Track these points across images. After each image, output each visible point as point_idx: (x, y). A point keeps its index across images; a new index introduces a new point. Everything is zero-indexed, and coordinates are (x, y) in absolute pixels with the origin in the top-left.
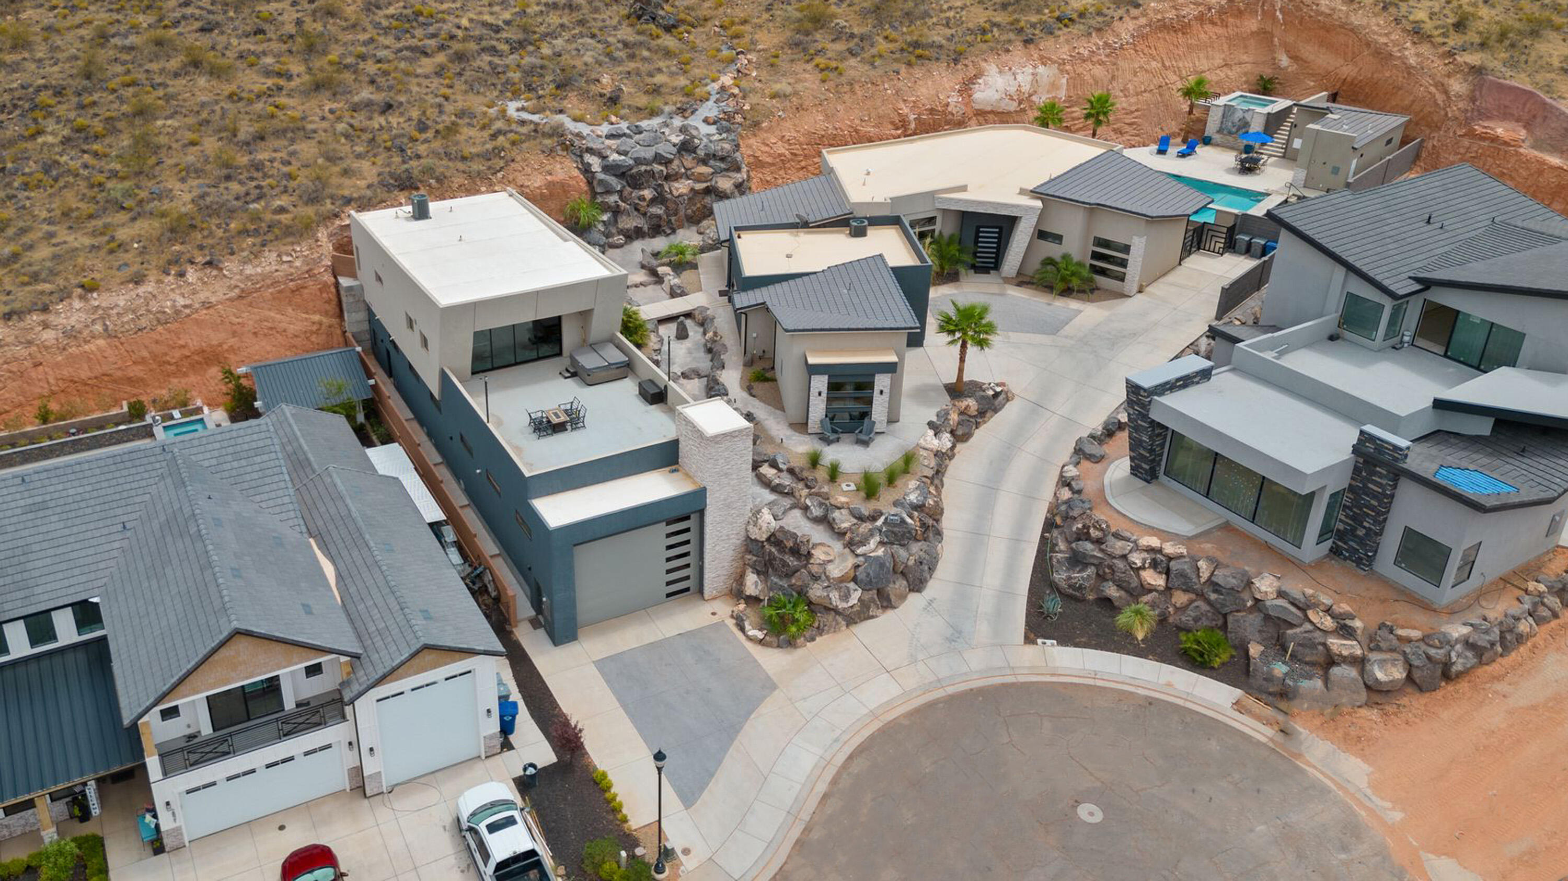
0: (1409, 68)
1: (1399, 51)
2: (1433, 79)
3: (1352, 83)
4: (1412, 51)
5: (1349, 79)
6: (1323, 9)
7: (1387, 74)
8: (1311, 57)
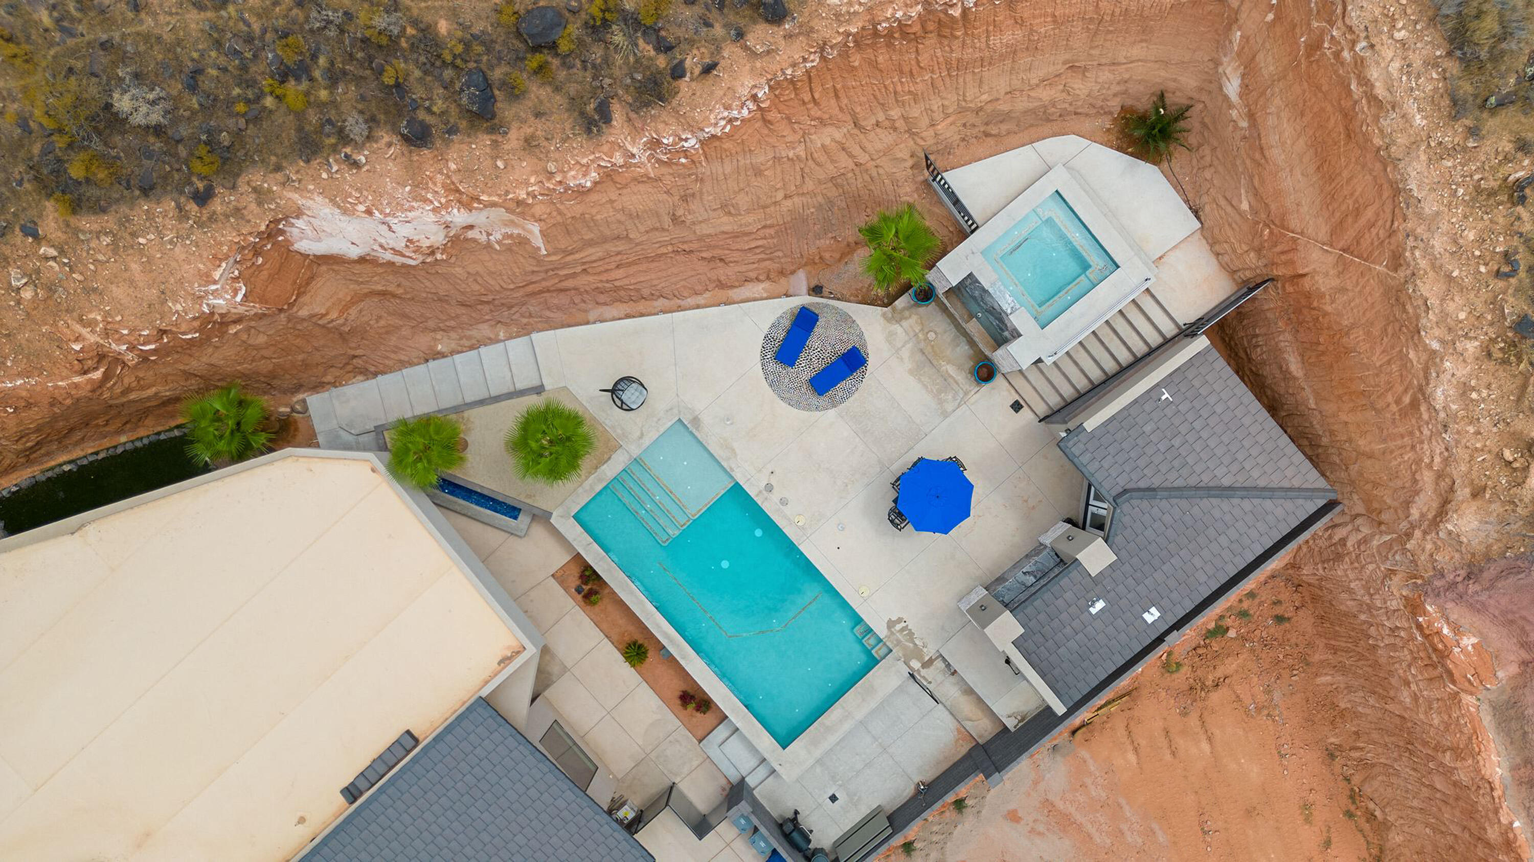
0: (1421, 396)
1: (1442, 341)
2: (1446, 461)
3: (1308, 296)
4: (1462, 372)
5: (1306, 283)
6: (1374, 74)
7: (1378, 359)
8: (1276, 155)
